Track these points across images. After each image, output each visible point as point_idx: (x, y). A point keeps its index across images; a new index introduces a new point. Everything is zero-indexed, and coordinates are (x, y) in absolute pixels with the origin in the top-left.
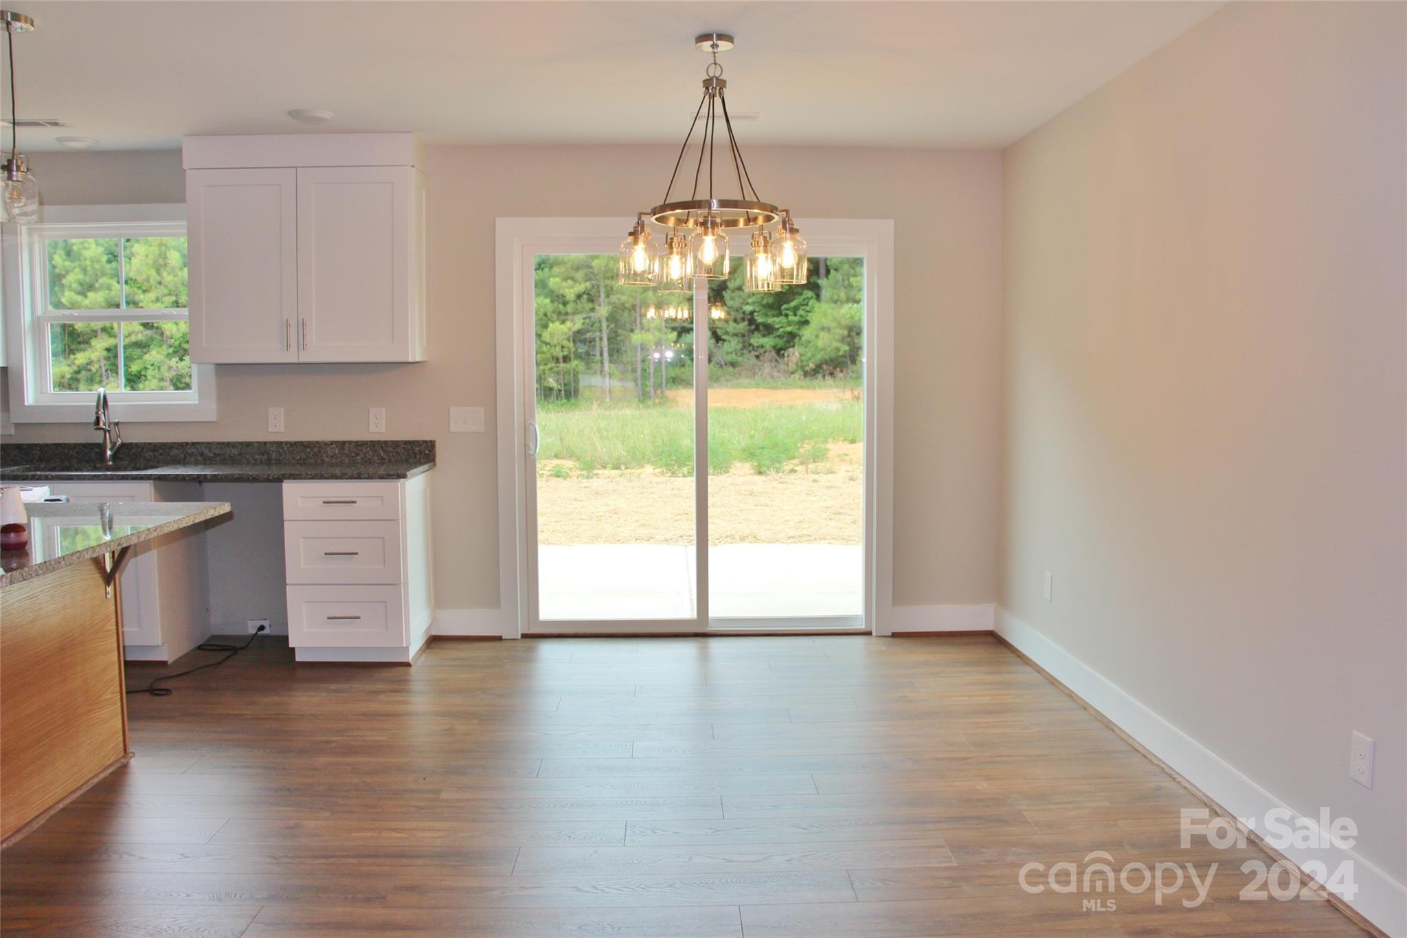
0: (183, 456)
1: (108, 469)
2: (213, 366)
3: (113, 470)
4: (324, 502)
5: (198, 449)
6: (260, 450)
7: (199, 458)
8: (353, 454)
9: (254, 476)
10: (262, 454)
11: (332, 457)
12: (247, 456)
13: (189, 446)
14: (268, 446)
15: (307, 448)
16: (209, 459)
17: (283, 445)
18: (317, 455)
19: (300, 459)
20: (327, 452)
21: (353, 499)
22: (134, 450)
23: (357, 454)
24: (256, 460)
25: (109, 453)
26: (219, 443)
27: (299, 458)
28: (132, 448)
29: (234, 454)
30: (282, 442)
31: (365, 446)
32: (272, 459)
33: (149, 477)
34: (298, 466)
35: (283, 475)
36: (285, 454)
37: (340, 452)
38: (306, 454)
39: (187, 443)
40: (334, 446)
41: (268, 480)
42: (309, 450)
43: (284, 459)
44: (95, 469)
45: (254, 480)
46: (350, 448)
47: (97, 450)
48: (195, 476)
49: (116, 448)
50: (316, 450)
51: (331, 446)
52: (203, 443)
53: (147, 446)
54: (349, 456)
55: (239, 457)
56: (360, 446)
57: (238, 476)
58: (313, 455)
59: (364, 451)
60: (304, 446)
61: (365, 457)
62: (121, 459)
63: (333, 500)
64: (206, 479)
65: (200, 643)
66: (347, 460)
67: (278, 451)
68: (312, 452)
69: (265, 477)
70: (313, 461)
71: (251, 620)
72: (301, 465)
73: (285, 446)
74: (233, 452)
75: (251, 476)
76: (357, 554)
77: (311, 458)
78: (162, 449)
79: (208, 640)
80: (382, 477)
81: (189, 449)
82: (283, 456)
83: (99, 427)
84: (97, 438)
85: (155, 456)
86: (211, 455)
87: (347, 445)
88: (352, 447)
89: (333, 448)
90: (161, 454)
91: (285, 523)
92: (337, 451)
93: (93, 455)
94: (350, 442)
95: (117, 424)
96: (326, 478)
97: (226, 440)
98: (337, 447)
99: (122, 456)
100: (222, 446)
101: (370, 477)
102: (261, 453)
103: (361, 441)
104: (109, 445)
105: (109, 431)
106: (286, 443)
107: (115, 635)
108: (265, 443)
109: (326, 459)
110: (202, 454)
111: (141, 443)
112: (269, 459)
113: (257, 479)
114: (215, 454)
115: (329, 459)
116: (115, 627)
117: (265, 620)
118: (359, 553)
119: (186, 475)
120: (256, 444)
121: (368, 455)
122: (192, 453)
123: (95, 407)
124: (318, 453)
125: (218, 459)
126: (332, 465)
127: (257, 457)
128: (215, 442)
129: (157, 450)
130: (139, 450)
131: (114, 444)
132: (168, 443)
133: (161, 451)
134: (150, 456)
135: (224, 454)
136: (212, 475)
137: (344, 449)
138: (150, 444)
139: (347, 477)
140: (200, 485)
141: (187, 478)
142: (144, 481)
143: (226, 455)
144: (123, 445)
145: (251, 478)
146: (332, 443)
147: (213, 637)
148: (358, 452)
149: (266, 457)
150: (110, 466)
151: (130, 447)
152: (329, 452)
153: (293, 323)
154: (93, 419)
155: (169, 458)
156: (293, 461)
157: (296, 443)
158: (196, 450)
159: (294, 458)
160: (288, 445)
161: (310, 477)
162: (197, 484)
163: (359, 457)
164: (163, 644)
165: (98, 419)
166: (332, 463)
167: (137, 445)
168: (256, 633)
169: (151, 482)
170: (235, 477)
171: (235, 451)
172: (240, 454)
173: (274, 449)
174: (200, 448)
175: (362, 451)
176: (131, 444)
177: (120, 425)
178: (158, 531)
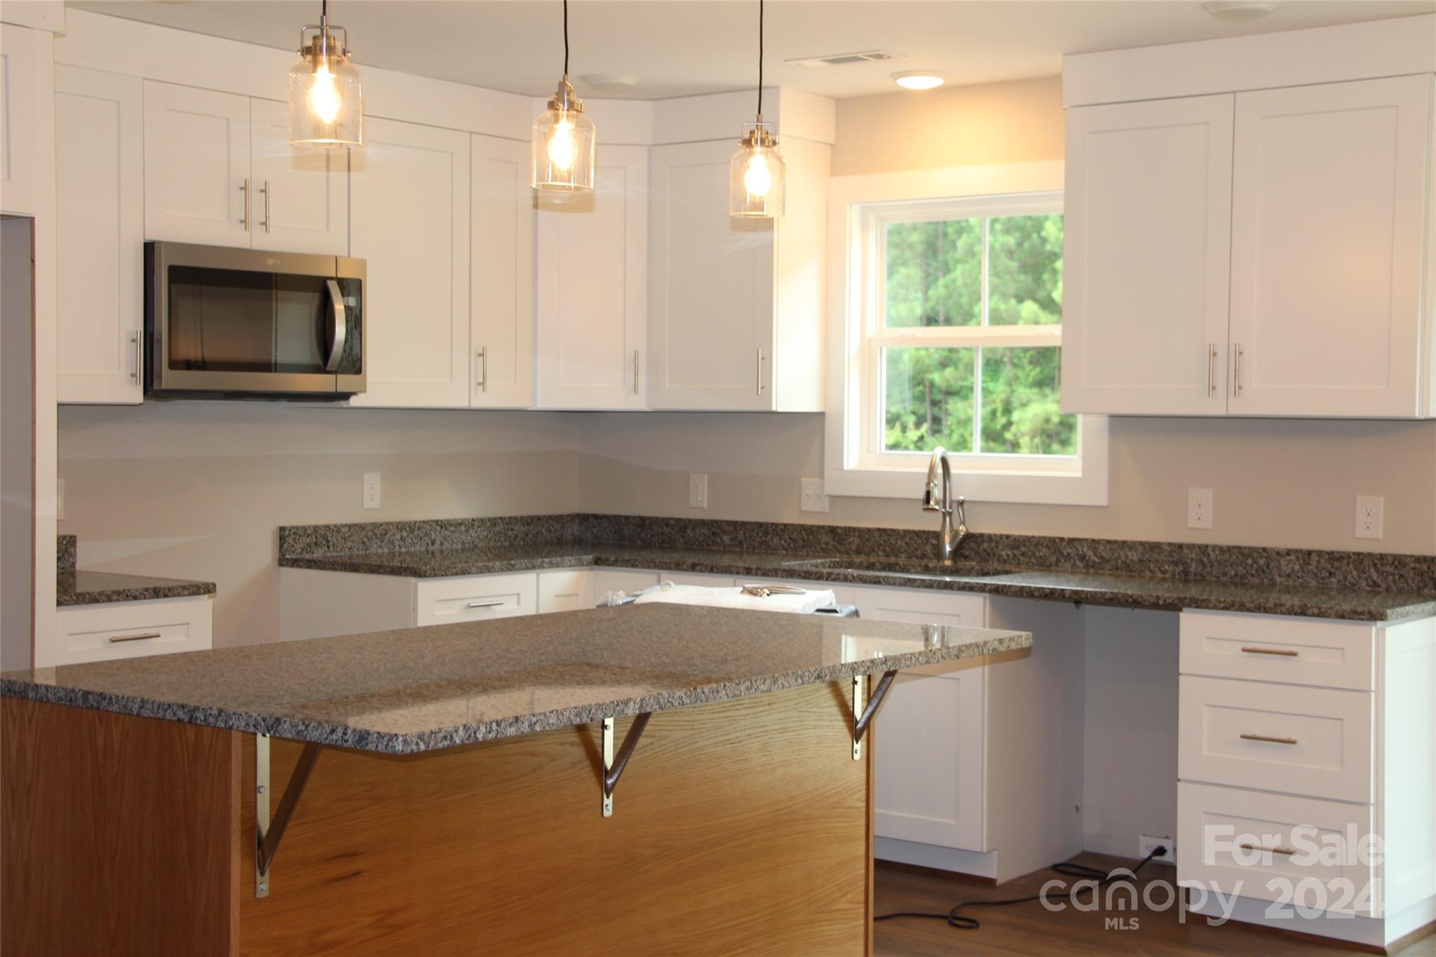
0: (1054, 559)
1: (945, 571)
2: (1106, 419)
3: (954, 571)
4: (1244, 650)
5: (1077, 550)
6: (1172, 556)
7: (1078, 563)
8: (1325, 574)
9: (1135, 597)
10: (1175, 563)
11: (1289, 576)
12: (1152, 566)
13: (1064, 544)
14: (1185, 551)
15: (1247, 559)
16: (1093, 567)
17: (1209, 550)
18: (1264, 572)
19: (1236, 575)
20: (1279, 568)
21: (1294, 649)
22: (985, 545)
23: (1331, 574)
24: (1164, 572)
25: (948, 548)
26: (1108, 542)
27: (1233, 573)
28: (982, 542)
29: (1132, 561)
30: (1207, 546)
31: (1345, 562)
32: (1190, 572)
33: (982, 589)
34: (1233, 588)
35: (1179, 599)
36: (1211, 566)
37: (1302, 568)
38: (1244, 568)
39: (1062, 539)
40: (1293, 557)
41: (1155, 606)
42: (1250, 561)
43: (1210, 573)
44: (927, 570)
45: (1136, 603)
46: (1319, 562)
47: (934, 542)
48: (1048, 591)
49: (958, 540)
50: (1262, 562)
51: (1288, 558)
52: (1086, 540)
53: (1004, 539)
54: (1317, 576)
55: (1138, 566)
56: (1338, 560)
57: (1112, 596)
58: (1257, 571)
59: (1344, 568)
60: (1243, 555)
61: (1345, 578)
62: (966, 558)
63: (1259, 647)
64: (1064, 596)
65: (1059, 860)
66: (1313, 583)
67: (1201, 561)
68: (1255, 566)
69: (1153, 600)
70: (1256, 580)
71: (1145, 835)
72: (1236, 585)
73: (1211, 554)
74: (1130, 556)
75: (1131, 596)
76: (1294, 742)
77: (1253, 575)
78: (1025, 546)
79: (1077, 857)
80: (1342, 616)
81: (1064, 548)
82: (1209, 569)
83: (930, 507)
84: (930, 523)
85: (1015, 556)
86: (1096, 559)
87: (1314, 557)
88: (1322, 561)
89: (1291, 561)
90: (1023, 554)
91: (1181, 678)
92: (1297, 567)
93: (928, 548)
94: (1320, 553)
95: (961, 503)
96: (1249, 610)
97: (1120, 537)
98: (1298, 559)
99: (967, 553)
100: (1114, 547)
101: (1321, 614)
102: (1173, 562)
103: (1338, 552)
104: (947, 539)
105: (950, 514)
106: (1215, 547)
107: (864, 815)
108: (1181, 546)
109: (1278, 579)
110: (1083, 558)
111: (995, 535)
112: (1186, 572)
113: (1140, 603)
114: (1102, 558)
115: (1283, 579)
116: (864, 804)
117: (1167, 838)
118: (1298, 742)
119: (1035, 588)
120: (1165, 547)
121: (1349, 577)
122: (1069, 554)
123: (926, 476)
124: (1265, 568)
125: (1107, 566)
126: (1287, 590)
127: (1166, 567)
128: (1102, 540)
129: (1018, 548)
130: (993, 545)
131: (955, 533)
132: (1033, 537)
133: (1023, 549)
134: (1008, 555)
135: (1116, 559)
136: (1072, 590)
137: (1309, 564)
138: (1008, 537)
139: (1284, 610)
140: (1077, 607)
141: (1036, 594)
142: (975, 593)
143: (1120, 562)
144: (969, 537)
145: (1130, 600)
146: (1289, 552)
147: (1085, 855)
148: (1333, 570)
149: (1181, 568)
150: (947, 567)
151: (979, 539)
152: (1283, 567)
153: (1222, 352)
154: (922, 495)
155: (1034, 561)
156: (1223, 579)
157: (1229, 549)
158: (1074, 550)
159: (1225, 574)
160: (1217, 552)
161: (1222, 605)
162: (1072, 605)
163: (1333, 580)
164: (989, 852)
165: (928, 494)
166: (1288, 586)
167: (990, 538)
168: (1149, 858)
169: (987, 595)
170: (1107, 597)
171: (1134, 556)
172: (1141, 561)
173: (1194, 556)
174: (1080, 548)
175: (1339, 569)
176: (982, 535)
177: (965, 505)
178: (889, 664)
